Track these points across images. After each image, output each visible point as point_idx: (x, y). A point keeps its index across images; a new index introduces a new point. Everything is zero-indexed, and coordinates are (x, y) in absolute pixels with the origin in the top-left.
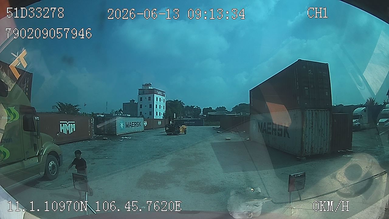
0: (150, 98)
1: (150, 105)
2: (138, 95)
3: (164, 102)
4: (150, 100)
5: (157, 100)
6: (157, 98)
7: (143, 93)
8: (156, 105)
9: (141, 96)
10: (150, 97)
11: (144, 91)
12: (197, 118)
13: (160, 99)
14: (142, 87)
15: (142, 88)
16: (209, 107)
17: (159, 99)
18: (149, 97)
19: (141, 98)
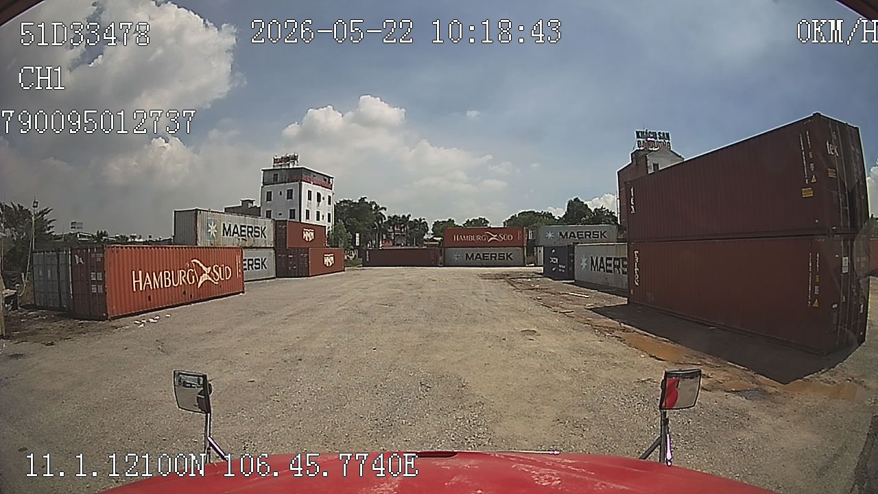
0: (290, 193)
1: (291, 210)
2: (262, 187)
3: (329, 203)
4: (291, 198)
5: (310, 199)
6: (310, 192)
7: (275, 181)
8: (308, 212)
9: (268, 188)
10: (292, 190)
11: (277, 175)
12: (417, 245)
13: (319, 195)
14: (274, 166)
15: (272, 168)
16: (447, 220)
17: (314, 197)
18: (288, 191)
19: (268, 192)
